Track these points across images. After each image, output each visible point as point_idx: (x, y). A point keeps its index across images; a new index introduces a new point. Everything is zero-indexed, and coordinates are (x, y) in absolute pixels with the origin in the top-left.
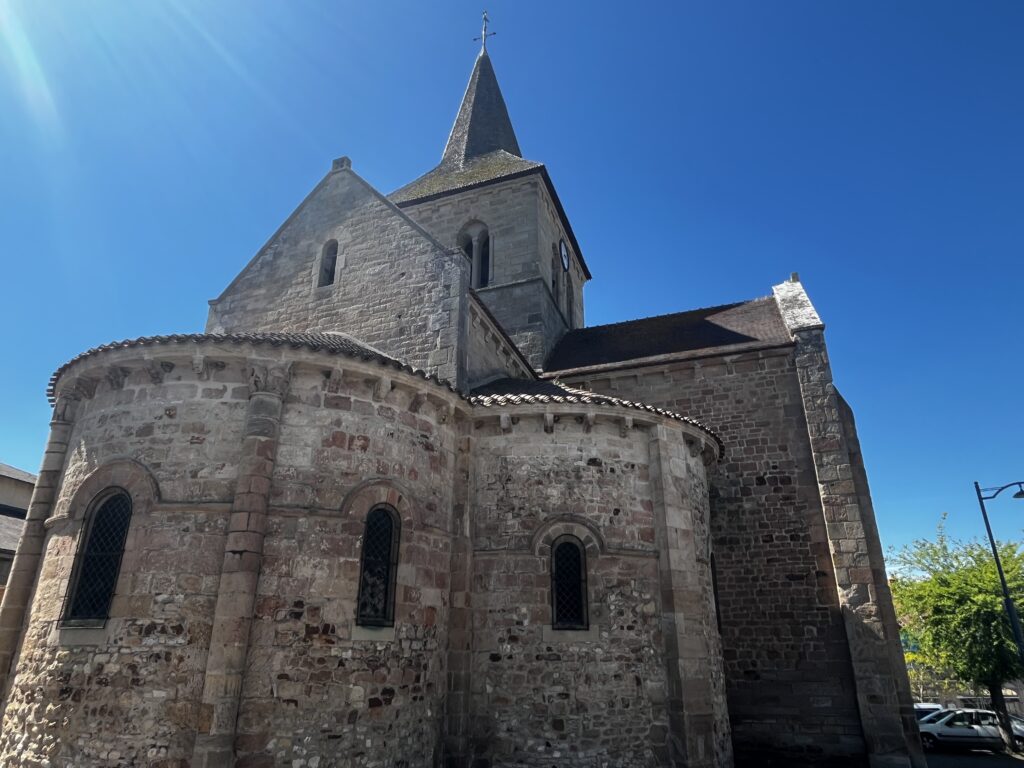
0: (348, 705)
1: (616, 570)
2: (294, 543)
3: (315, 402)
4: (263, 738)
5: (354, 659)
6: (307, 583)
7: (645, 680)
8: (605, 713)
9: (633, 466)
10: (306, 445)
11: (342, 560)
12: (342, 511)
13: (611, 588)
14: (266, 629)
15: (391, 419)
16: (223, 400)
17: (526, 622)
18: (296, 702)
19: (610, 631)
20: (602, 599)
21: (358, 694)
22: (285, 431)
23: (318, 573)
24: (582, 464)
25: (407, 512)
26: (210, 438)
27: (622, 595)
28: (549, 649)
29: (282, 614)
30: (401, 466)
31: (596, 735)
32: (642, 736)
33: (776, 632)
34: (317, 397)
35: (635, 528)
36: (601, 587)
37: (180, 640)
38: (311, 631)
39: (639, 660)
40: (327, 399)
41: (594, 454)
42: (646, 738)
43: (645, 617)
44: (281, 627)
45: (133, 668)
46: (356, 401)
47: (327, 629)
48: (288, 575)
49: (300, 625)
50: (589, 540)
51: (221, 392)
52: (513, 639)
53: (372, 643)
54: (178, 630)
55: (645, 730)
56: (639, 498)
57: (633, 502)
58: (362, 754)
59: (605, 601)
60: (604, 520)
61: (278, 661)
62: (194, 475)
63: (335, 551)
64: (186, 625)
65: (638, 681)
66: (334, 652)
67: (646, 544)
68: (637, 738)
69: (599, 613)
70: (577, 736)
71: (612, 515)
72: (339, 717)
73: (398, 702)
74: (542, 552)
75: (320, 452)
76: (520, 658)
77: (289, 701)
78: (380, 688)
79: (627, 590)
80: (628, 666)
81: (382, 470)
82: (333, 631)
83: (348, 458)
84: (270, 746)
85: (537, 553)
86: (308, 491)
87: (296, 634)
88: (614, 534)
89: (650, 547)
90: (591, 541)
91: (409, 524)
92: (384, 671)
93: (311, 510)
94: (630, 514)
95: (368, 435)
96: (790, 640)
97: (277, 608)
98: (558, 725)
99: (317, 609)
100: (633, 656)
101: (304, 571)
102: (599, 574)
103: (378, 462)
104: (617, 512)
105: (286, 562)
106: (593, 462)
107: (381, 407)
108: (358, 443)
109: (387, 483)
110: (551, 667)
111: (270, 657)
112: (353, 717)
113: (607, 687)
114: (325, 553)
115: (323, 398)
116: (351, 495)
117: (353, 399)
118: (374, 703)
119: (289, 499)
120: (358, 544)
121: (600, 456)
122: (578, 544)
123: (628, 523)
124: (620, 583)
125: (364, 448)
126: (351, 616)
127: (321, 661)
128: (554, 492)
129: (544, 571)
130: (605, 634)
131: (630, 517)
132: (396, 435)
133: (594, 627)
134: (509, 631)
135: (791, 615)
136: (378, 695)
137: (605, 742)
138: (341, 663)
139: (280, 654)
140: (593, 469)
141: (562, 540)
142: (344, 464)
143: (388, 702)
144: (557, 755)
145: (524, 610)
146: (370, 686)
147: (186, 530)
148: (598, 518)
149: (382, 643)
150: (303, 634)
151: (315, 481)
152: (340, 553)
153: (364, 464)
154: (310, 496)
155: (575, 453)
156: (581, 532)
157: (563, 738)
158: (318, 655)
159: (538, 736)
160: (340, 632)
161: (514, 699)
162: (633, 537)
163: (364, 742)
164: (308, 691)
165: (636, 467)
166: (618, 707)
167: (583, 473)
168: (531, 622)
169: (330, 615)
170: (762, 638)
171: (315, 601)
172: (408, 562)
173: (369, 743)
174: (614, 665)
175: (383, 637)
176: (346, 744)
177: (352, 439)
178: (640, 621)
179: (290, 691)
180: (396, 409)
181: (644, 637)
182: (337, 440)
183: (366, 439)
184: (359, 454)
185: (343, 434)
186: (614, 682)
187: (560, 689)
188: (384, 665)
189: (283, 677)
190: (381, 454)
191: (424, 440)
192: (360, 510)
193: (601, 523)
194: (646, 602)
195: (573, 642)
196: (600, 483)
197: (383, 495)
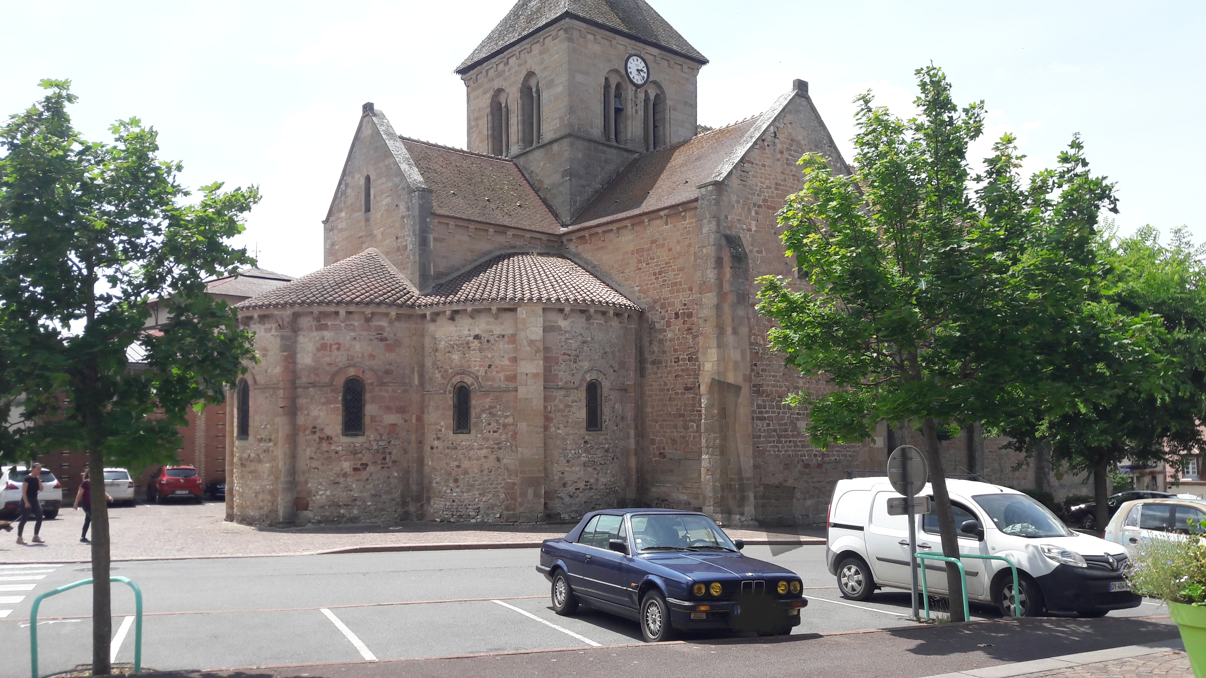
0: (342, 470)
1: (488, 400)
2: (309, 400)
3: (310, 329)
4: (306, 482)
5: (343, 450)
6: (316, 418)
7: (503, 459)
8: (478, 475)
9: (503, 336)
10: (309, 352)
11: (332, 406)
12: (331, 384)
13: (483, 411)
14: (302, 439)
15: (354, 330)
16: (271, 334)
17: (443, 430)
18: (318, 469)
19: (482, 433)
20: (479, 417)
21: (347, 466)
22: (299, 346)
23: (321, 413)
24: (471, 339)
25: (369, 378)
26: (269, 353)
27: (490, 413)
28: (452, 444)
29: (308, 432)
30: (363, 354)
31: (473, 486)
32: (499, 487)
33: (675, 427)
34: (311, 326)
35: (502, 375)
36: (478, 410)
37: (271, 444)
38: (321, 439)
39: (500, 449)
40: (316, 326)
41: (477, 332)
42: (501, 488)
43: (505, 426)
44: (308, 438)
45: (258, 455)
46: (331, 324)
47: (329, 438)
48: (308, 415)
49: (316, 437)
50: (473, 384)
51: (271, 329)
52: (438, 438)
53: (352, 443)
54: (270, 440)
55: (500, 484)
56: (506, 356)
57: (502, 359)
58: (351, 490)
59: (480, 418)
60: (482, 373)
61: (309, 452)
62: (266, 372)
63: (328, 402)
64: (272, 438)
65: (498, 460)
66: (333, 448)
67: (509, 383)
68: (496, 488)
69: (476, 424)
70: (464, 486)
71: (487, 368)
72: (338, 476)
73: (371, 468)
74: (450, 393)
75: (315, 355)
76: (440, 448)
77: (315, 468)
78: (360, 463)
79: (494, 411)
80: (492, 452)
81: (350, 358)
82: (331, 438)
83: (330, 356)
84: (309, 485)
85: (447, 393)
86: (312, 375)
87: (315, 440)
88: (488, 380)
89: (511, 385)
90: (474, 385)
91: (372, 384)
92: (360, 455)
93: (313, 385)
94: (499, 367)
95: (341, 342)
96: (681, 432)
97: (306, 429)
98: (456, 481)
99: (323, 429)
100: (496, 446)
101: (315, 413)
102: (476, 403)
103: (348, 355)
104: (490, 366)
105: (307, 409)
106: (477, 337)
107: (346, 325)
108: (335, 347)
109: (354, 366)
110: (453, 452)
111: (305, 450)
112: (345, 475)
113: (480, 462)
114: (323, 404)
115: (314, 326)
116: (334, 375)
117: (329, 323)
118: (355, 469)
119: (304, 380)
120: (340, 398)
121: (480, 333)
122: (467, 387)
123: (497, 372)
124: (491, 407)
125: (338, 349)
126: (340, 432)
127: (327, 452)
128: (456, 357)
129: (451, 403)
130: (479, 435)
131: (499, 369)
132: (358, 338)
133: (473, 432)
134: (437, 434)
135: (683, 415)
136: (358, 466)
137: (478, 489)
138: (337, 453)
139: (309, 450)
140: (476, 341)
141: (459, 385)
142: (328, 359)
143: (365, 469)
144: (454, 494)
145: (442, 423)
146: (352, 463)
147: (267, 397)
148: (478, 371)
149: (358, 443)
150: (318, 440)
151: (315, 370)
152: (331, 403)
153: (339, 358)
154: (313, 378)
155: (466, 332)
156: (468, 380)
157: (458, 487)
158: (325, 450)
159: (448, 486)
160: (335, 439)
161: (439, 468)
162: (500, 380)
163: (352, 485)
164: (323, 464)
165: (506, 337)
166: (486, 472)
167: (471, 345)
168: (445, 430)
169: (328, 431)
170: (668, 431)
171: (322, 426)
172: (372, 403)
173: (354, 486)
174: (484, 452)
175: (358, 441)
176: (342, 486)
177: (331, 345)
178: (501, 427)
179: (314, 464)
180: (356, 324)
181: (504, 437)
182: (323, 347)
183: (339, 344)
184: (336, 352)
185: (326, 344)
186: (483, 460)
187: (456, 463)
188: (361, 453)
189: (311, 458)
190: (348, 350)
191: (379, 336)
192: (340, 381)
193: (480, 374)
194: (507, 417)
195: (463, 439)
196: (481, 350)
197: (352, 372)
